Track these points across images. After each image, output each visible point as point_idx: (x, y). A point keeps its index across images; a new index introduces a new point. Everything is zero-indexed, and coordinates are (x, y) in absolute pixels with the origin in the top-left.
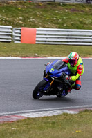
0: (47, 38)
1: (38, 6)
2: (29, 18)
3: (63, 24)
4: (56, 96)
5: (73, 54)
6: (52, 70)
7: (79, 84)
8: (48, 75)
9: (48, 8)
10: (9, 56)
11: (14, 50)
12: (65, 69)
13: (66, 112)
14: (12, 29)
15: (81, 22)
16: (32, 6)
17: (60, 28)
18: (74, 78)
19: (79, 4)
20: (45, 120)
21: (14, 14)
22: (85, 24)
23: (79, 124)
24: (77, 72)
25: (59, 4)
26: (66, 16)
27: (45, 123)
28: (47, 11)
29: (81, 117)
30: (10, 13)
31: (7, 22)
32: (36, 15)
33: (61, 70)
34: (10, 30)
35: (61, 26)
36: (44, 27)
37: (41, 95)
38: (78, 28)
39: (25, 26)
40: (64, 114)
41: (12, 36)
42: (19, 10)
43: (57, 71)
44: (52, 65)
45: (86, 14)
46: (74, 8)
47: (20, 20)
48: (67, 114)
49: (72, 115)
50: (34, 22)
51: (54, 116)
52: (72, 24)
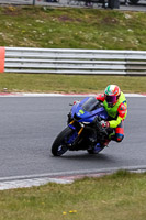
0: (22, 62)
1: (7, 12)
3: (47, 41)
5: (112, 87)
7: (121, 133)
8: (74, 120)
9: (24, 16)
13: (52, 180)
15: (76, 37)
17: (43, 47)
19: (74, 9)
20: (19, 194)
22: (83, 40)
23: (74, 199)
24: (118, 114)
25: (42, 9)
26: (52, 27)
27: (19, 198)
28: (22, 20)
29: (78, 188)
33: (94, 112)
35: (44, 43)
38: (71, 46)
40: (50, 184)
43: (88, 114)
44: (80, 105)
45: (85, 24)
46: (66, 16)
48: (55, 184)
49: (62, 186)
51: (34, 187)
52: (63, 41)
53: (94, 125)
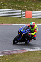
2: (29, 7)
4: (24, 43)
6: (22, 30)
7: (35, 37)
10: (20, 23)
11: (22, 21)
12: (28, 29)
14: (21, 11)
16: (31, 1)
18: (33, 34)
21: (23, 5)
24: (34, 31)
30: (21, 4)
31: (19, 8)
32: (32, 5)
33: (27, 30)
34: (21, 12)
36: (36, 11)
37: (17, 43)
39: (27, 10)
41: (21, 14)
42: (25, 3)
43: (25, 31)
44: (22, 28)
47: (25, 7)
50: (31, 8)
53: (27, 34)
